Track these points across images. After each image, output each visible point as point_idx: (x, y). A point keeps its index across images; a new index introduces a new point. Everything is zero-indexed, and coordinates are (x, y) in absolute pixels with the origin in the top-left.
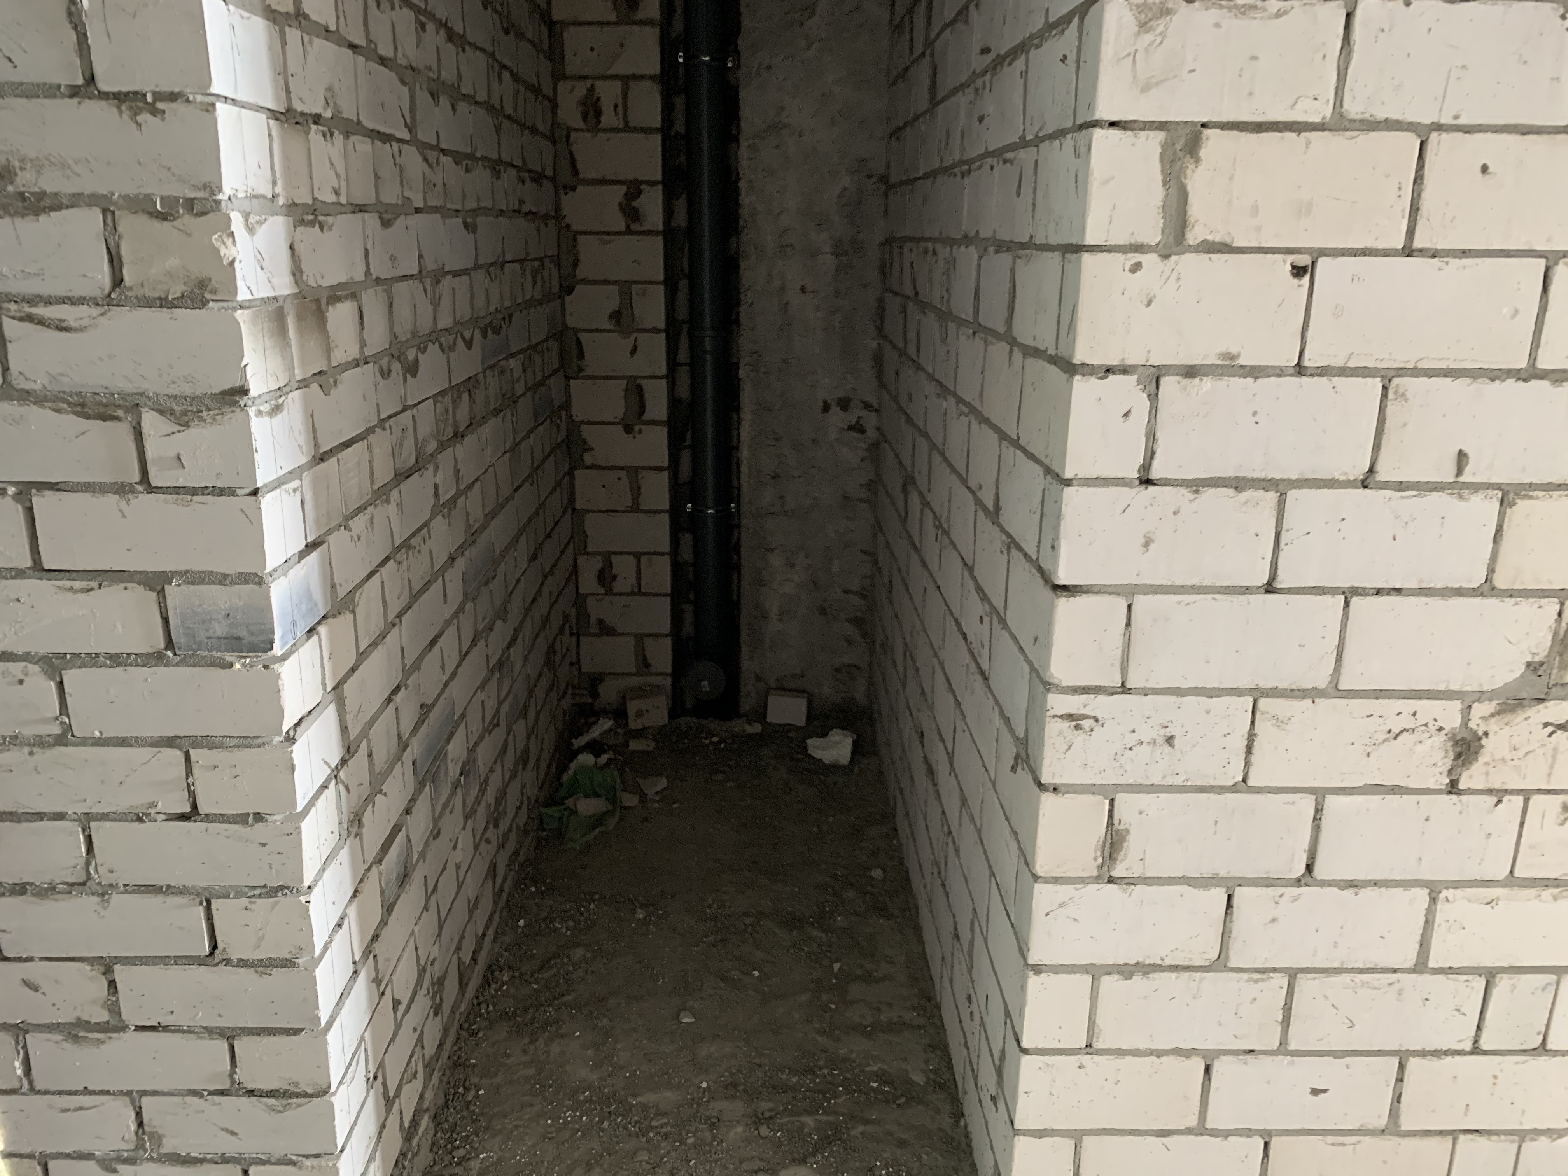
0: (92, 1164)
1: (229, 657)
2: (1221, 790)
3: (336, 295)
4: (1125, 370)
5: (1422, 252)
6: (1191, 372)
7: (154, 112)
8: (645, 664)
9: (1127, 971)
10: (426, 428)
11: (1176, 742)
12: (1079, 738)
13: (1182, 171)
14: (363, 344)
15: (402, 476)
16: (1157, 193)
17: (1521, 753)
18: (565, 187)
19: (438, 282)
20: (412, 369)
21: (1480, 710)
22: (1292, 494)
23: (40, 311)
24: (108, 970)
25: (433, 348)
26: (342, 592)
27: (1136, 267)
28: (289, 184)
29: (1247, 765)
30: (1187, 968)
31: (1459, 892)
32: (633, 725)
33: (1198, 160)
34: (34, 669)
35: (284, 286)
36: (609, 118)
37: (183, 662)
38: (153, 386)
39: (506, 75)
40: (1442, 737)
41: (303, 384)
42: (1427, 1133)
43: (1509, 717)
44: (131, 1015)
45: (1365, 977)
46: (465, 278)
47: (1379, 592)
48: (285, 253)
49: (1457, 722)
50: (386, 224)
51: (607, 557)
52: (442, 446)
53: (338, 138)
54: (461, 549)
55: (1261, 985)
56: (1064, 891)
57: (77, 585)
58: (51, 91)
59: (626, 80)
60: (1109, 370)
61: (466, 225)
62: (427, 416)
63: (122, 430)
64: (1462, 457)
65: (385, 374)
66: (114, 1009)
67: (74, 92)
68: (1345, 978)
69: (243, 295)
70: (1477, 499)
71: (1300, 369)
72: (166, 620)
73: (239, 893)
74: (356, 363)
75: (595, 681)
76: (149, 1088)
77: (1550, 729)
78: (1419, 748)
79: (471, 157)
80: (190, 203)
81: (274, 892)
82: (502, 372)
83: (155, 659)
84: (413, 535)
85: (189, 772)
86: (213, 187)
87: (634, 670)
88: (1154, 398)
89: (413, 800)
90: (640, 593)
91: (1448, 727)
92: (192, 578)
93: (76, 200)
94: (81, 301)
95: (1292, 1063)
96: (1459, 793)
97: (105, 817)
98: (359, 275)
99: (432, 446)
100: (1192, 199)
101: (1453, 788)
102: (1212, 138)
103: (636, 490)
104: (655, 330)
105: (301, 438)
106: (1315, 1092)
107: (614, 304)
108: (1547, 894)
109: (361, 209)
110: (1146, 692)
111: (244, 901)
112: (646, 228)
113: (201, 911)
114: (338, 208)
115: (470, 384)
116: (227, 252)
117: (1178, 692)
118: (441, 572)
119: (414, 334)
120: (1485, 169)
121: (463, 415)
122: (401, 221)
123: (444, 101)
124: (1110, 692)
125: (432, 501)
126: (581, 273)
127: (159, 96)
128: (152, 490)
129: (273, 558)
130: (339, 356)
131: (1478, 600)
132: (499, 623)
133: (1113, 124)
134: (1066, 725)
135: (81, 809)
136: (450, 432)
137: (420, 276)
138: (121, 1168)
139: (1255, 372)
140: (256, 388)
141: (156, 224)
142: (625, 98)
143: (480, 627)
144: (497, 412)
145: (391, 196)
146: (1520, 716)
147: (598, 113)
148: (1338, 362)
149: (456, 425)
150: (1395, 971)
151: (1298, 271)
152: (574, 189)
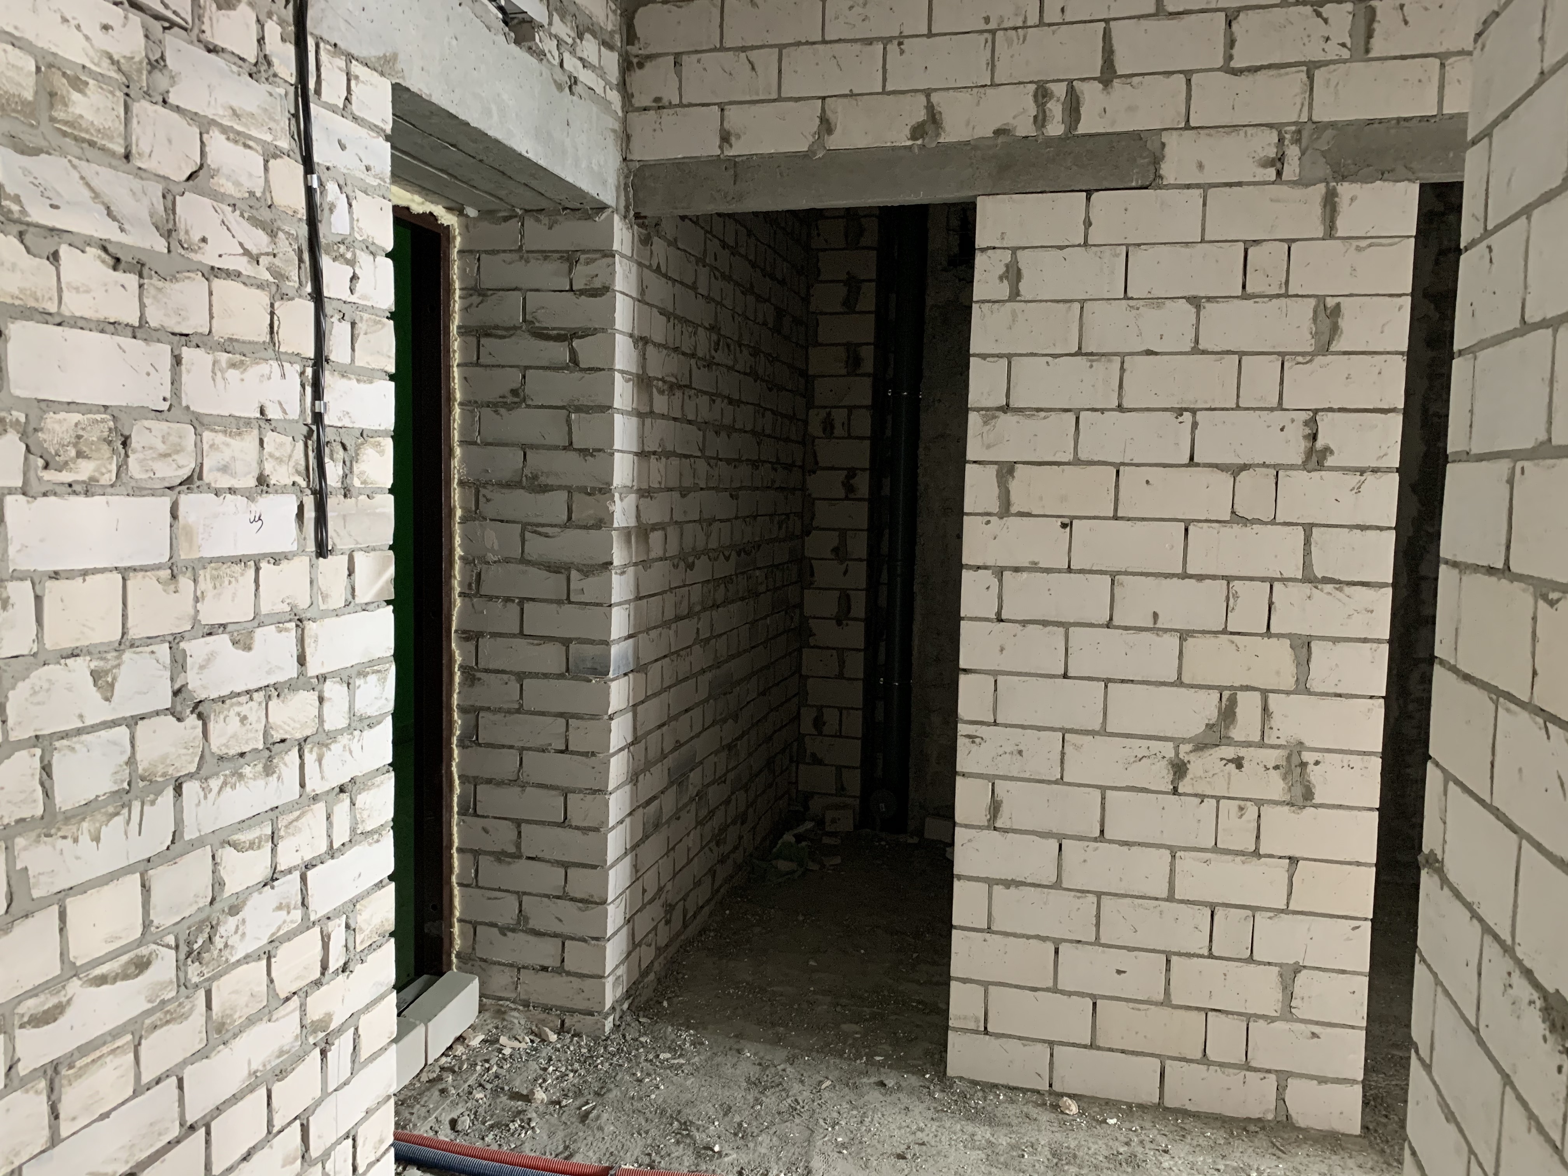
0: (496, 930)
1: (591, 677)
2: (1049, 782)
3: (654, 527)
4: (986, 568)
5: (1122, 518)
6: (1017, 570)
7: (592, 455)
8: (841, 789)
9: (1008, 884)
10: (696, 597)
11: (1024, 754)
12: (974, 748)
13: (1007, 481)
14: (665, 551)
15: (678, 618)
16: (996, 491)
17: (1210, 774)
18: (809, 472)
19: (710, 525)
20: (691, 566)
21: (1185, 748)
22: (1071, 629)
23: (540, 529)
24: (519, 826)
25: (704, 558)
26: (642, 663)
27: (988, 522)
28: (639, 481)
29: (1062, 770)
30: (1039, 886)
31: (1186, 853)
32: (828, 829)
33: (1013, 477)
34: (513, 678)
35: (632, 523)
36: (839, 431)
37: (573, 678)
38: (576, 561)
39: (768, 414)
40: (1165, 762)
41: (636, 564)
42: (1188, 1008)
43: (1201, 753)
44: (526, 851)
45: (1140, 901)
46: (728, 524)
47: (1123, 681)
48: (634, 509)
49: (1172, 755)
50: (683, 496)
51: (820, 708)
52: (704, 609)
53: (663, 460)
54: (710, 668)
55: (1081, 900)
56: (973, 832)
57: (536, 642)
58: (556, 448)
59: (851, 409)
60: (979, 568)
61: (731, 496)
62: (696, 593)
63: (562, 578)
64: (1155, 616)
65: (676, 566)
66: (518, 846)
67: (565, 448)
68: (1128, 901)
69: (616, 525)
70: (1167, 636)
71: (1069, 570)
72: (568, 659)
73: (580, 791)
74: (661, 559)
75: (808, 796)
76: (528, 891)
77: (1224, 762)
78: (1153, 767)
79: (739, 460)
80: (600, 490)
81: (595, 792)
82: (750, 577)
83: (560, 676)
84: (682, 649)
85: (567, 730)
86: (610, 483)
87: (834, 792)
88: (1001, 581)
89: (666, 788)
90: (840, 736)
91: (1168, 756)
92: (582, 641)
93: (560, 488)
94: (555, 526)
95: (1103, 952)
96: (1180, 795)
97: (529, 749)
98: (667, 520)
99: (698, 608)
100: (1012, 493)
101: (1175, 791)
102: (1020, 469)
103: (842, 664)
104: (860, 560)
105: (632, 587)
106: (1119, 972)
107: (835, 543)
108: (1239, 859)
109: (670, 490)
110: (1006, 726)
111: (581, 796)
112: (858, 496)
113: (562, 799)
114: (660, 490)
115: (727, 580)
116: (611, 508)
117: (1023, 727)
118: (695, 675)
119: (694, 549)
120: (1148, 482)
121: (720, 595)
122: (692, 495)
123: (723, 434)
124: (988, 724)
125: (694, 636)
126: (815, 524)
127: (595, 450)
128: (570, 602)
129: (614, 635)
130: (653, 555)
131: (1175, 689)
132: (730, 721)
133: (975, 462)
134: (967, 740)
135: (520, 744)
136: (710, 603)
137: (699, 521)
138: (509, 934)
139: (1048, 571)
140: (616, 562)
141: (588, 497)
142: (849, 420)
143: (718, 718)
144: (742, 599)
145: (688, 482)
146: (1207, 753)
147: (833, 427)
148: (1088, 567)
149: (714, 600)
150: (1157, 899)
151: (1064, 526)
152: (814, 472)
